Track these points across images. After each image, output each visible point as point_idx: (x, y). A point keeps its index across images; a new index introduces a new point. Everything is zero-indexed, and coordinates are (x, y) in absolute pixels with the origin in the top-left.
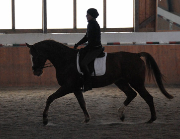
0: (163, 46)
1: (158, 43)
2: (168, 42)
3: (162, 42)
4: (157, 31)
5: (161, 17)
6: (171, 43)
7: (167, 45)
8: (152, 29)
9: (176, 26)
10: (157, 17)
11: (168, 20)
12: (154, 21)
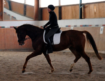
0: (7, 29)
1: (4, 27)
2: (9, 27)
3: (6, 27)
4: (4, 21)
5: (5, 13)
6: (11, 27)
7: (9, 29)
8: (1, 19)
9: (13, 18)
10: (3, 13)
11: (9, 15)
12: (2, 15)
